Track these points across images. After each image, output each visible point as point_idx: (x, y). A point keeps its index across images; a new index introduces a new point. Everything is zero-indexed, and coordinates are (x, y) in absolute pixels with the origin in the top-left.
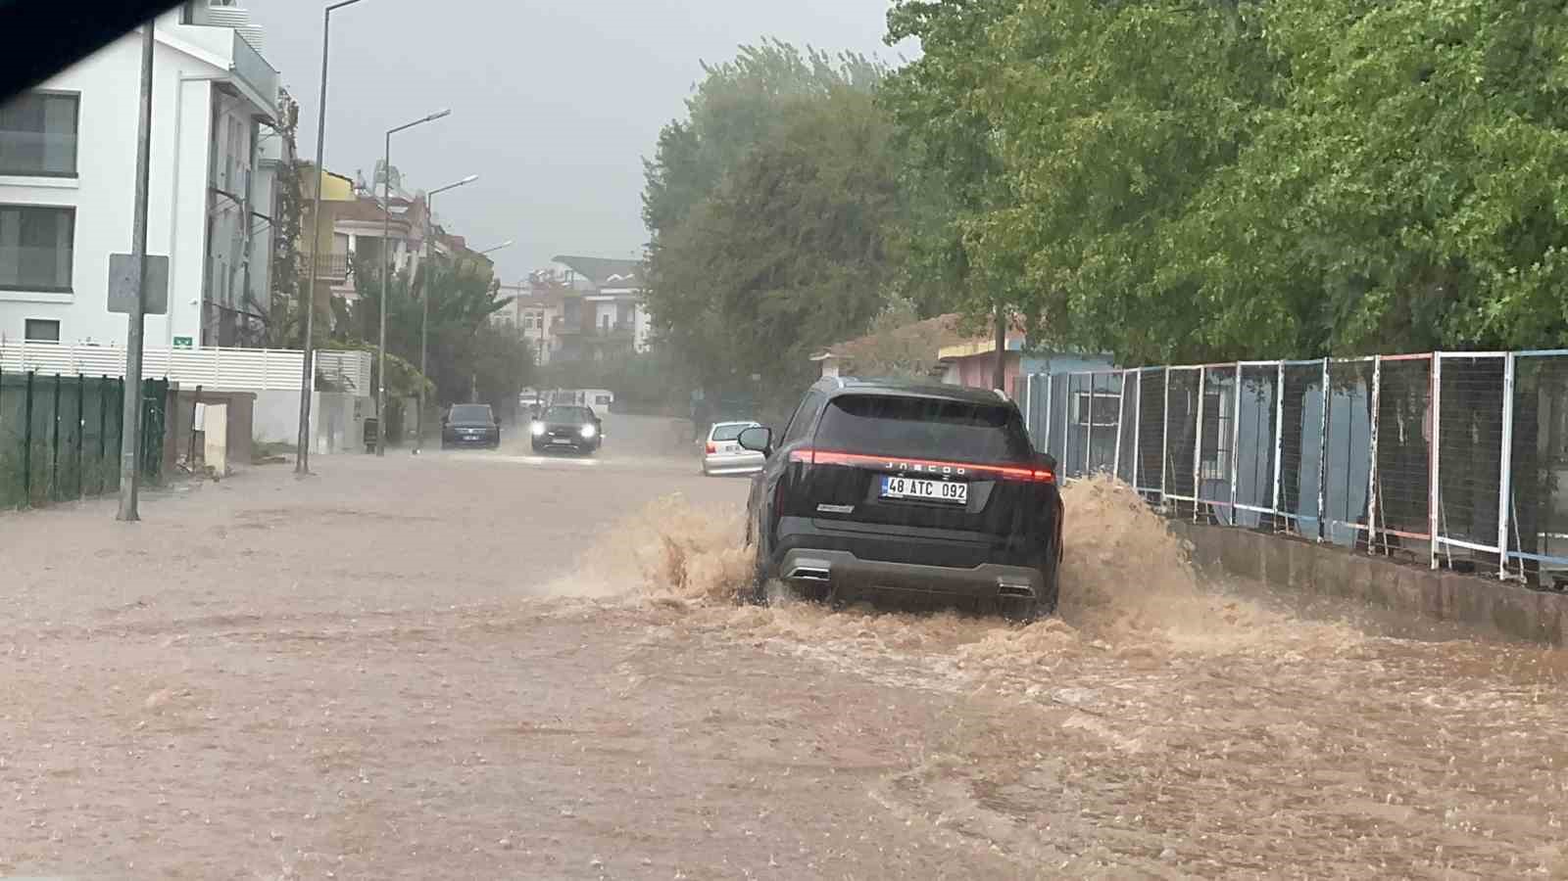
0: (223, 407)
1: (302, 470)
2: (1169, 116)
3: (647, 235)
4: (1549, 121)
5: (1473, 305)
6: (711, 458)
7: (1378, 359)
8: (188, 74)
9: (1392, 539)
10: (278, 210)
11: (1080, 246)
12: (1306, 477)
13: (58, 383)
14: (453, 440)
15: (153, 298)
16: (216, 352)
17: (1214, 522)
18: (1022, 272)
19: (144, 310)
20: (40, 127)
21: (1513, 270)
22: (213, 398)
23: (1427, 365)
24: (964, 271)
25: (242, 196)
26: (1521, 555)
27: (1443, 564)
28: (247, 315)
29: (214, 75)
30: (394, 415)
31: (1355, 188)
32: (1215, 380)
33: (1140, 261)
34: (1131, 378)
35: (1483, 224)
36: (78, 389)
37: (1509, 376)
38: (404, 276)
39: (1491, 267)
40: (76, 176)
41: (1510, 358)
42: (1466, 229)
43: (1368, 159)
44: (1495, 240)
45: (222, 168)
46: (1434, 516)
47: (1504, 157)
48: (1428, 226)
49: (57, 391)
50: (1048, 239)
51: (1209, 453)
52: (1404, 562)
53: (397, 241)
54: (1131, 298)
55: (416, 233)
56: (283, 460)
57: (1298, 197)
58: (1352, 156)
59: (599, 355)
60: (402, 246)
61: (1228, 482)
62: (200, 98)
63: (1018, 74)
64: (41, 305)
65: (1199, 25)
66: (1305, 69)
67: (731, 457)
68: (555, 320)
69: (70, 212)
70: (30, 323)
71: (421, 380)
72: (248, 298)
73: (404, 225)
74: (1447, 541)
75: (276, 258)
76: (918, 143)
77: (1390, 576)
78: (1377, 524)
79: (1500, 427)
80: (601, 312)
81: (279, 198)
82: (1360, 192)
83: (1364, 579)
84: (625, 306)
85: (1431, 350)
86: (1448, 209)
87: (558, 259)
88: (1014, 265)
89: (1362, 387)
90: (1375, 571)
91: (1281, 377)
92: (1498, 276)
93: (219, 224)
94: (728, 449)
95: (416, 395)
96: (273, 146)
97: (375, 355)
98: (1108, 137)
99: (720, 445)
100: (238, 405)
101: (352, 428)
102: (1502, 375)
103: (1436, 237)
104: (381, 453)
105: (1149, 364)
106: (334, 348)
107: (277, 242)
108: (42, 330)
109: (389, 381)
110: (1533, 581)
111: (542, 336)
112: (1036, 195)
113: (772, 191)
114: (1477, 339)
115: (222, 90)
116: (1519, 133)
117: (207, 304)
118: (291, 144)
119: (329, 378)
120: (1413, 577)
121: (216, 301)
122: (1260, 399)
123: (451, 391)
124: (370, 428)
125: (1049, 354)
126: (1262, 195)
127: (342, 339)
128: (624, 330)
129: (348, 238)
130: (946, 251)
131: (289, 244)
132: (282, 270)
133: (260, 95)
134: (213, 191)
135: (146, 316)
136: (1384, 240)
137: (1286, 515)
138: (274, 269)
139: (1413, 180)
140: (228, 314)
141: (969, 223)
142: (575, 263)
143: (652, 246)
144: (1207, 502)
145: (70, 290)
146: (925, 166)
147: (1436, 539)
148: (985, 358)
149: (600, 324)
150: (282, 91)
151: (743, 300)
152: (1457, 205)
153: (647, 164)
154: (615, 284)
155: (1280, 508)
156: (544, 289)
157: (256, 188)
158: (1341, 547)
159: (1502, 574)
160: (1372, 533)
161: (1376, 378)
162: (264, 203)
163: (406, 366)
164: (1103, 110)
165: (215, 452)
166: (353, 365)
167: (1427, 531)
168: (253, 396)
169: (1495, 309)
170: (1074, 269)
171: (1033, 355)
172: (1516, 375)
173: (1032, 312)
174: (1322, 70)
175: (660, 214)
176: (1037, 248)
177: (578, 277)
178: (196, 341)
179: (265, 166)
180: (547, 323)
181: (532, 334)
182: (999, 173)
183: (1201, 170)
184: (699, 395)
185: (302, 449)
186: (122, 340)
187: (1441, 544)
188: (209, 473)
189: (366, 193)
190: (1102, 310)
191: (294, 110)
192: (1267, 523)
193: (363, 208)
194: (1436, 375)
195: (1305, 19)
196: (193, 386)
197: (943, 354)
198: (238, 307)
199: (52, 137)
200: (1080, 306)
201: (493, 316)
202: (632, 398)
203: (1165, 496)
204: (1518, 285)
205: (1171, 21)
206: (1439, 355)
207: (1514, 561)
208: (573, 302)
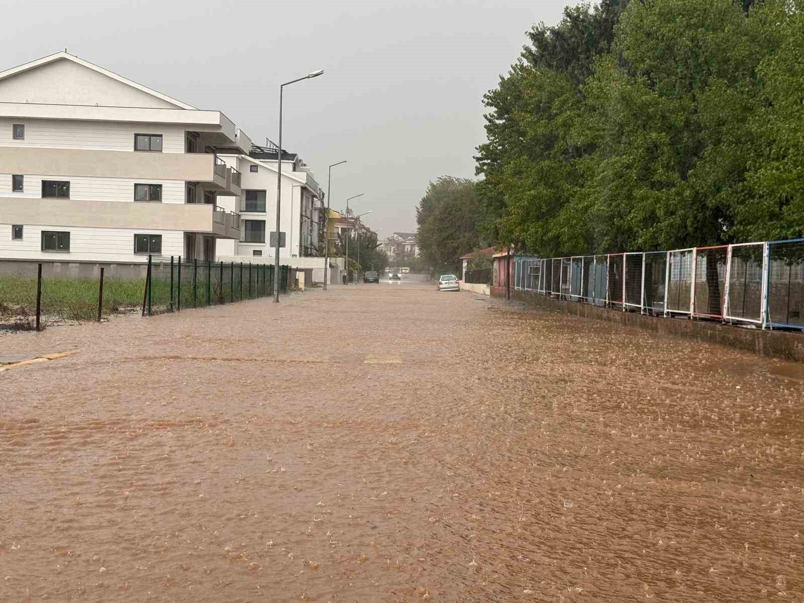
0: (304, 273)
1: (325, 289)
2: (552, 191)
3: (417, 226)
4: (655, 189)
5: (635, 240)
6: (441, 286)
7: (609, 255)
8: (294, 185)
9: (613, 304)
10: (320, 221)
11: (528, 226)
12: (590, 287)
13: (258, 267)
14: (366, 281)
15: (282, 243)
16: (303, 258)
17: (566, 299)
18: (513, 233)
19: (280, 246)
20: (256, 200)
21: (645, 230)
22: (301, 270)
23: (622, 256)
24: (498, 234)
25: (309, 216)
26: (647, 308)
27: (626, 310)
28: (311, 249)
29: (301, 185)
30: (350, 274)
31: (602, 208)
32: (565, 262)
33: (544, 231)
34: (543, 261)
35: (636, 217)
36: (264, 267)
37: (644, 259)
38: (354, 238)
39: (639, 230)
40: (265, 212)
41: (644, 254)
42: (632, 219)
43: (605, 201)
44: (640, 221)
45: (304, 209)
46: (624, 297)
47: (642, 199)
48: (622, 218)
49: (250, 268)
50: (520, 224)
51: (565, 282)
52: (616, 310)
53: (352, 229)
54: (542, 240)
55: (357, 227)
56: (320, 287)
57: (586, 211)
58: (601, 200)
59: (406, 258)
60: (353, 230)
61: (569, 289)
62: (298, 191)
63: (511, 180)
64: (257, 246)
65: (561, 166)
66: (588, 176)
67: (447, 286)
68: (394, 249)
69: (264, 221)
70: (254, 251)
71: (358, 265)
72: (311, 244)
73: (354, 225)
74: (628, 304)
75: (319, 233)
76: (485, 201)
77: (612, 314)
78: (609, 299)
79: (641, 273)
80: (406, 247)
81: (320, 218)
82: (603, 209)
83: (605, 315)
84: (412, 246)
85: (623, 252)
86: (627, 213)
87: (394, 233)
88: (511, 232)
89: (605, 263)
90: (608, 312)
91: (583, 260)
92: (641, 232)
93: (304, 224)
94: (446, 283)
95: (357, 269)
96: (318, 204)
97: (345, 258)
98: (535, 197)
99: (443, 282)
100: (308, 272)
101: (339, 279)
102: (642, 259)
103: (624, 221)
104: (347, 284)
105: (548, 258)
106: (335, 257)
107: (319, 229)
108: (257, 253)
109: (349, 266)
110: (651, 314)
111: (391, 254)
112: (516, 213)
113: (449, 214)
114: (635, 249)
115: (304, 189)
116: (647, 192)
117: (301, 246)
118: (322, 203)
119: (333, 265)
120: (618, 314)
121: (303, 245)
122: (578, 267)
123: (366, 268)
124: (344, 277)
125: (521, 256)
126: (577, 211)
127: (336, 255)
128: (412, 253)
129: (339, 228)
130: (493, 229)
131: (323, 229)
132: (321, 237)
133: (314, 190)
134: (302, 216)
135: (280, 248)
136: (610, 222)
137: (584, 297)
138: (319, 237)
139: (618, 206)
140: (306, 248)
141: (498, 220)
142: (400, 235)
143: (419, 229)
144: (563, 294)
145: (264, 242)
146: (487, 206)
147: (624, 304)
148: (504, 257)
149: (406, 250)
150: (320, 189)
151: (442, 244)
152: (630, 212)
153: (417, 208)
154: (410, 240)
155: (583, 296)
156: (391, 241)
157: (313, 214)
158: (600, 307)
159: (642, 313)
160: (607, 302)
161: (608, 260)
162: (316, 218)
163: (354, 262)
164: (534, 189)
165: (301, 285)
166: (340, 262)
167: (622, 301)
168: (312, 269)
169: (640, 241)
170: (526, 232)
171: (517, 256)
172: (646, 259)
173: (516, 245)
174: (593, 176)
175: (421, 221)
176: (516, 227)
177: (400, 238)
178: (298, 256)
179: (316, 209)
180: (392, 250)
181: (389, 253)
182: (507, 207)
183: (562, 205)
184: (431, 269)
185: (325, 283)
186: (274, 255)
187: (626, 305)
188: (300, 290)
189: (343, 216)
190: (535, 243)
191: (323, 194)
192: (580, 300)
193: (343, 220)
194: (624, 259)
195: (588, 163)
196: (295, 267)
197: (494, 256)
198: (309, 246)
199: (259, 202)
200: (528, 243)
201: (377, 248)
202: (415, 269)
203: (552, 293)
204: (646, 234)
205: (553, 165)
206: (625, 254)
207: (645, 309)
208: (399, 245)
